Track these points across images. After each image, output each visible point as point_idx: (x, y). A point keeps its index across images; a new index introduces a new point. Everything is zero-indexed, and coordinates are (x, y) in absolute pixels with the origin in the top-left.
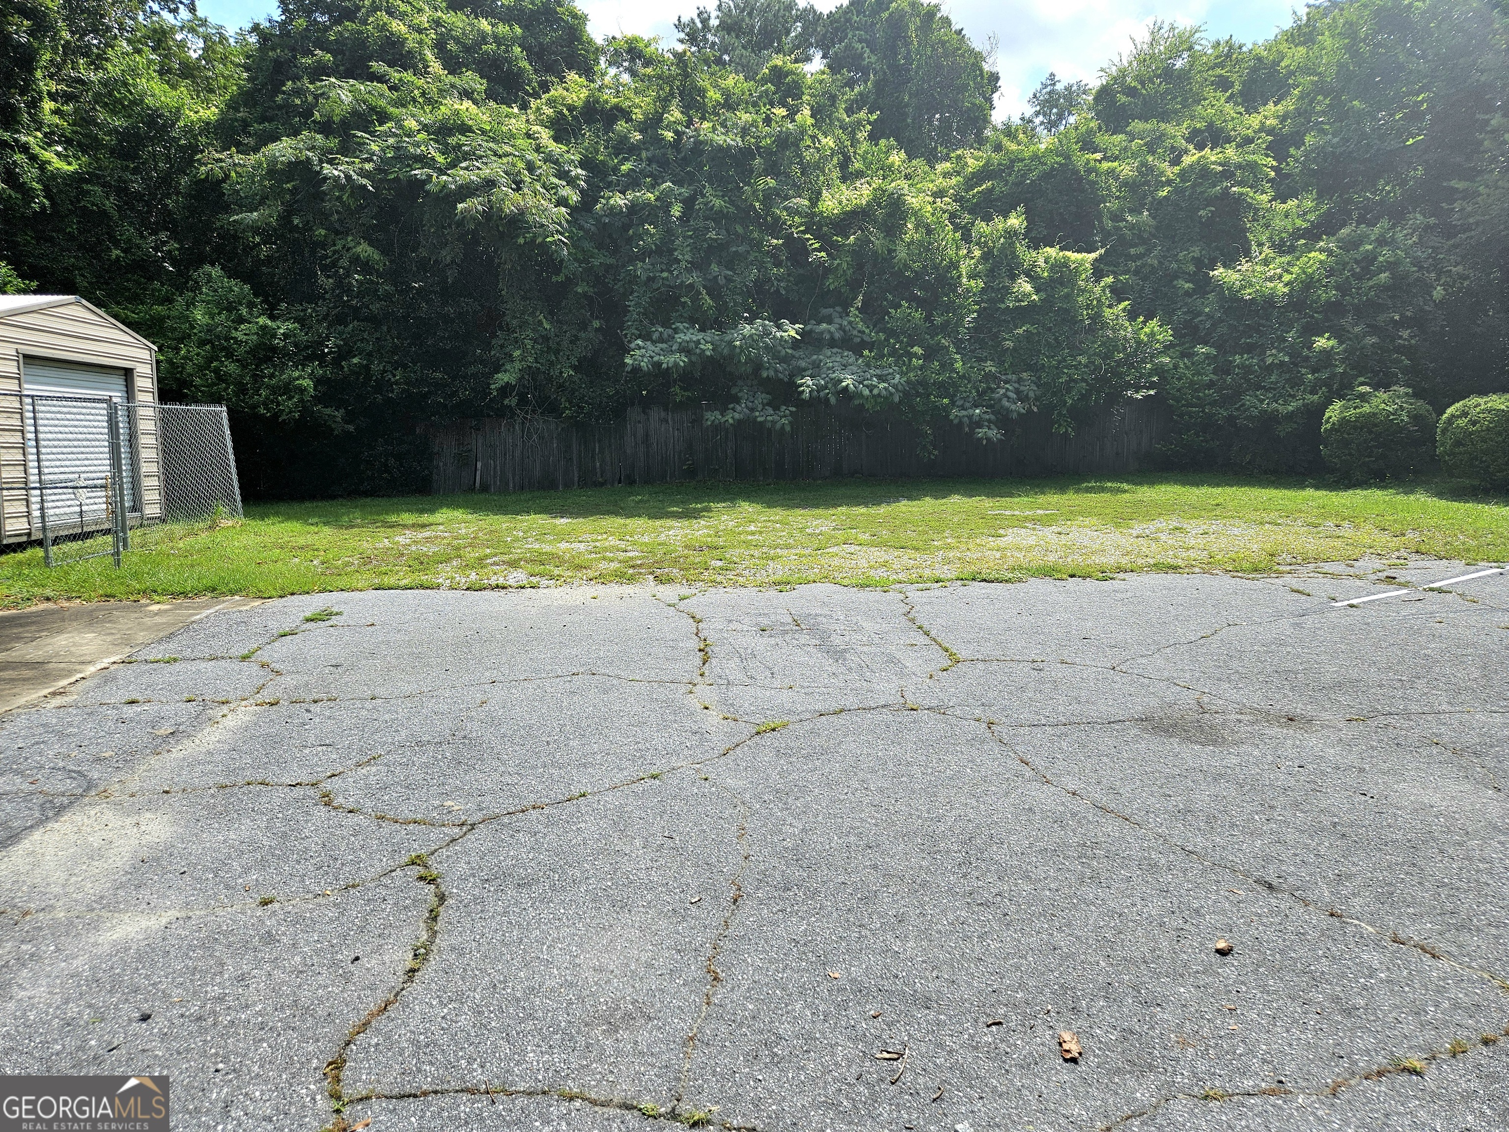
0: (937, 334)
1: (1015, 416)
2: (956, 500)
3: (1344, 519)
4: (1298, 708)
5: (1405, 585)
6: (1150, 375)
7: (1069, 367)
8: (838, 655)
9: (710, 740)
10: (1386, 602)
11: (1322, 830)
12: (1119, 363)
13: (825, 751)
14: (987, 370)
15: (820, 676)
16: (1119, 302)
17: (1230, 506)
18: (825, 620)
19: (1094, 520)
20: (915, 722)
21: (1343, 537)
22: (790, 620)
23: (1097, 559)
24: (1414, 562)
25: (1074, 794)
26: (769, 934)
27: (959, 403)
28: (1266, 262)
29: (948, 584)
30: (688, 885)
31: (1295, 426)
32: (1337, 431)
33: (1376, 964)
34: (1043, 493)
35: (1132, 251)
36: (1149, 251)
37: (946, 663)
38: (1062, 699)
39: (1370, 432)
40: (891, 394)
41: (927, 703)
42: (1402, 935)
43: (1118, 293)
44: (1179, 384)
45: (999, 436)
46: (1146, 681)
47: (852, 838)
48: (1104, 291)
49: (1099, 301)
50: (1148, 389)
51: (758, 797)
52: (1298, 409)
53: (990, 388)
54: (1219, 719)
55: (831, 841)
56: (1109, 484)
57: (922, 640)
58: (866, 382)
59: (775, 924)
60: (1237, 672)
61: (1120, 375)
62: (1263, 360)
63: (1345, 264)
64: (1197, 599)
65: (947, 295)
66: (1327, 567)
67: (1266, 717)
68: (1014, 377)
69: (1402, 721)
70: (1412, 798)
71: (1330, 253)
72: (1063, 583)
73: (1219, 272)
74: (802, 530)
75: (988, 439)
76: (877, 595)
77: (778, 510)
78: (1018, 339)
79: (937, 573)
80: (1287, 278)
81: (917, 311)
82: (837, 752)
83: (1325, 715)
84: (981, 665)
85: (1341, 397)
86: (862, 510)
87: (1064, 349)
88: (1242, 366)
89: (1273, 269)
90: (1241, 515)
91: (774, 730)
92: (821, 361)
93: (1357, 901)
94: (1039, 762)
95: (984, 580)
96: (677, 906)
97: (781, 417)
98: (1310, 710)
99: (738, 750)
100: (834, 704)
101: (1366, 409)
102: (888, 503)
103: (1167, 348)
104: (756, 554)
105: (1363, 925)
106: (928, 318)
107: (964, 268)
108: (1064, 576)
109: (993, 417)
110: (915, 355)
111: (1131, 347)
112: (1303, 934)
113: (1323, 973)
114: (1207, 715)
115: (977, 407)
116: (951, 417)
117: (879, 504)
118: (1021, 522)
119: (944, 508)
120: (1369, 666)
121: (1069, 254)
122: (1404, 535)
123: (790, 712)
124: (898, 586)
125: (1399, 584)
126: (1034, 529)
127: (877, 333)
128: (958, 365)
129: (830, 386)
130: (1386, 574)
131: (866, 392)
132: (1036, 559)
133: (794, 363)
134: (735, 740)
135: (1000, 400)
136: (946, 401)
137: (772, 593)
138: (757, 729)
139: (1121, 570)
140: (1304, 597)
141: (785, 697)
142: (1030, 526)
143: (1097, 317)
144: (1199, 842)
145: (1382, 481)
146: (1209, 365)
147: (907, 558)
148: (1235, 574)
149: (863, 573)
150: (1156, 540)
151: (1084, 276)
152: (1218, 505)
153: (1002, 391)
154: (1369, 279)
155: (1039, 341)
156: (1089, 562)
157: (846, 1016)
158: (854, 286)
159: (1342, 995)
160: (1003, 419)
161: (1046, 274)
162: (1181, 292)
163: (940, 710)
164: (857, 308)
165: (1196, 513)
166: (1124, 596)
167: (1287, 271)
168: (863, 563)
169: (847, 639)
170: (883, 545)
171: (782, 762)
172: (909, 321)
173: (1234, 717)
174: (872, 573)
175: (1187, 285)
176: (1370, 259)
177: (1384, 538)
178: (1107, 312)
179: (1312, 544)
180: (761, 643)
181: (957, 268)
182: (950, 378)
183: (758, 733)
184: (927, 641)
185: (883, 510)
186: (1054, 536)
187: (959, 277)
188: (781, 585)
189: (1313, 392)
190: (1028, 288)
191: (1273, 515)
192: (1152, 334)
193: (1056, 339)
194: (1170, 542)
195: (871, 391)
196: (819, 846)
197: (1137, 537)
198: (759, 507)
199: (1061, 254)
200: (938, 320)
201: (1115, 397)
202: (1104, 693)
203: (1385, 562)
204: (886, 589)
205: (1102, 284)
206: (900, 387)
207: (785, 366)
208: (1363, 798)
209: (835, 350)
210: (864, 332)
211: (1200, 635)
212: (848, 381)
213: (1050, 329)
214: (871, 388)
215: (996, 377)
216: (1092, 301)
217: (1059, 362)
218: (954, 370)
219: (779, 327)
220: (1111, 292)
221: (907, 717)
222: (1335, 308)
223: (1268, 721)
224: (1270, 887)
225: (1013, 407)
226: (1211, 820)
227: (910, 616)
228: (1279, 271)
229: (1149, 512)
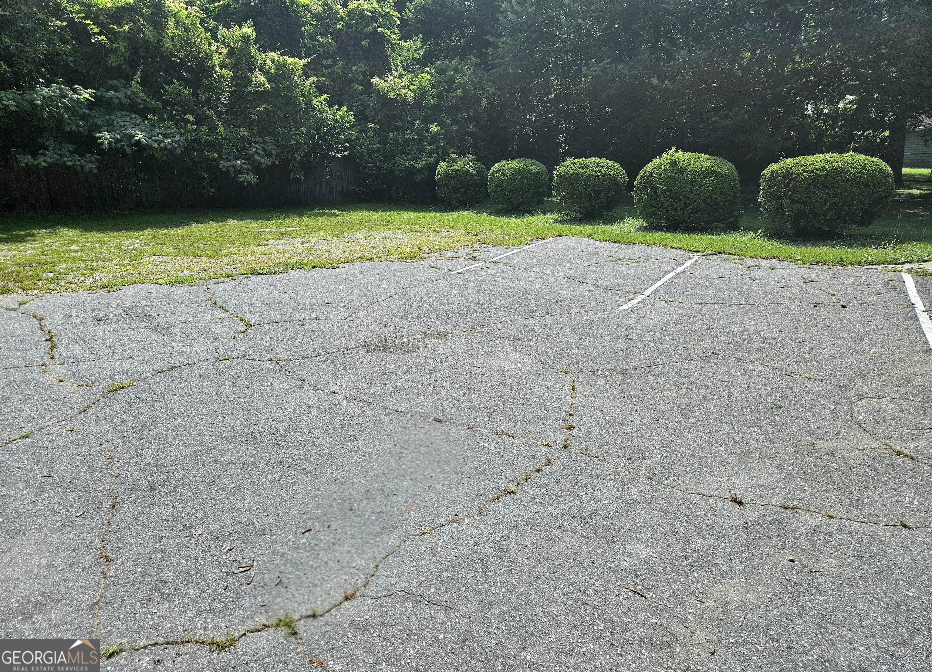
0: (203, 107)
1: (264, 166)
2: (231, 223)
3: (450, 228)
4: (441, 328)
5: (480, 260)
6: (344, 142)
7: (295, 134)
8: (164, 331)
9: (70, 403)
10: (474, 270)
11: (460, 388)
12: (325, 133)
13: (165, 396)
14: (241, 134)
15: (153, 346)
16: (321, 94)
17: (395, 222)
18: (149, 309)
19: (322, 233)
20: (228, 367)
21: (451, 237)
22: (120, 311)
23: (327, 256)
24: (484, 248)
25: (334, 393)
26: (145, 521)
27: (225, 156)
28: (401, 77)
29: (236, 278)
30: (71, 505)
31: (423, 176)
32: (443, 179)
33: (490, 447)
34: (289, 217)
35: (324, 62)
36: (335, 63)
37: (243, 328)
38: (319, 340)
39: (458, 180)
40: (175, 148)
41: (234, 354)
42: (500, 431)
43: (320, 89)
44: (360, 149)
45: (255, 180)
46: (365, 324)
47: (196, 447)
48: (311, 86)
49: (309, 92)
50: (344, 151)
51: (119, 435)
52: (424, 166)
53: (245, 147)
54: (405, 340)
55: (181, 452)
56: (327, 211)
57: (224, 315)
58: (153, 138)
59: (149, 513)
60: (410, 313)
61: (328, 141)
62: (403, 136)
63: (440, 82)
64: (385, 275)
65: (207, 79)
66: (446, 254)
67: (428, 335)
68: (261, 140)
69: (487, 328)
70: (496, 365)
71: (432, 75)
72: (309, 272)
73: (375, 80)
74: (118, 247)
75: (248, 182)
76: (186, 288)
77: (95, 233)
78: (260, 113)
79: (228, 272)
80: (412, 87)
81: (185, 88)
82: (175, 395)
83: (454, 330)
84: (266, 327)
85: (444, 160)
86: (165, 231)
87: (290, 123)
88: (394, 140)
89: (405, 82)
90: (401, 227)
91: (123, 388)
92: (113, 120)
93: (479, 419)
94: (311, 379)
95: (260, 274)
96: (66, 522)
97: (88, 162)
98: (447, 329)
99: (96, 406)
100: (167, 364)
101: (457, 167)
102: (183, 226)
103: (352, 127)
104: (82, 266)
105: (482, 430)
106: (195, 94)
107: (217, 59)
108: (310, 268)
109: (250, 167)
110: (188, 121)
111: (331, 124)
112: (457, 441)
113: (468, 457)
114: (399, 338)
115: (237, 159)
116: (220, 167)
117: (177, 226)
118: (278, 236)
119: (224, 228)
120: (470, 303)
121: (286, 58)
122: (477, 235)
123: (133, 374)
124: (200, 281)
125: (479, 260)
126: (286, 240)
127: (155, 102)
128: (221, 130)
129: (124, 139)
130: (472, 255)
131: (156, 145)
132: (291, 259)
133: (91, 120)
134: (92, 400)
135: (253, 156)
136: (215, 155)
137: (102, 293)
138: (108, 389)
139: (341, 262)
140: (437, 270)
141: (127, 365)
142: (284, 238)
143: (309, 103)
144: (403, 406)
145: (465, 206)
146: (376, 138)
147: (203, 262)
148: (403, 260)
149: (173, 275)
150: (359, 243)
151: (297, 75)
152: (388, 222)
153: (254, 149)
154: (452, 92)
155: (274, 116)
156: (323, 258)
157: (211, 555)
158: (134, 65)
159: (477, 466)
160: (257, 169)
161: (273, 71)
162: (357, 92)
163: (245, 357)
164: (137, 82)
165: (378, 227)
166: (345, 277)
167: (411, 84)
168: (171, 268)
169: (169, 320)
170: (183, 254)
171: (133, 408)
172: (180, 95)
173: (411, 337)
174: (179, 274)
175: (361, 88)
176: (451, 81)
177: (469, 237)
178: (315, 100)
179: (437, 241)
180: (100, 330)
181: (211, 59)
182: (216, 138)
183: (110, 392)
184: (228, 315)
185: (179, 231)
186: (300, 244)
187: (214, 66)
188: (108, 287)
189: (430, 157)
190: (262, 79)
191: (417, 227)
192: (343, 117)
193: (285, 116)
194: (366, 244)
195: (159, 145)
196: (173, 457)
197: (348, 242)
198: (76, 232)
199: (281, 58)
200: (202, 97)
201: (325, 156)
202: (343, 334)
203: (471, 249)
204: (192, 284)
205: (310, 81)
206: (181, 143)
207: (84, 122)
208: (475, 368)
209: (124, 113)
210: (146, 101)
211: (389, 295)
212: (140, 136)
213: (280, 108)
214: (159, 142)
215: (248, 139)
216: (304, 92)
217: (289, 131)
218: (218, 134)
219: (75, 91)
220: (315, 87)
221: (222, 365)
222: (437, 108)
223: (428, 337)
224: (440, 421)
225: (262, 160)
226: (407, 393)
227: (212, 300)
228: (407, 83)
229: (352, 227)
